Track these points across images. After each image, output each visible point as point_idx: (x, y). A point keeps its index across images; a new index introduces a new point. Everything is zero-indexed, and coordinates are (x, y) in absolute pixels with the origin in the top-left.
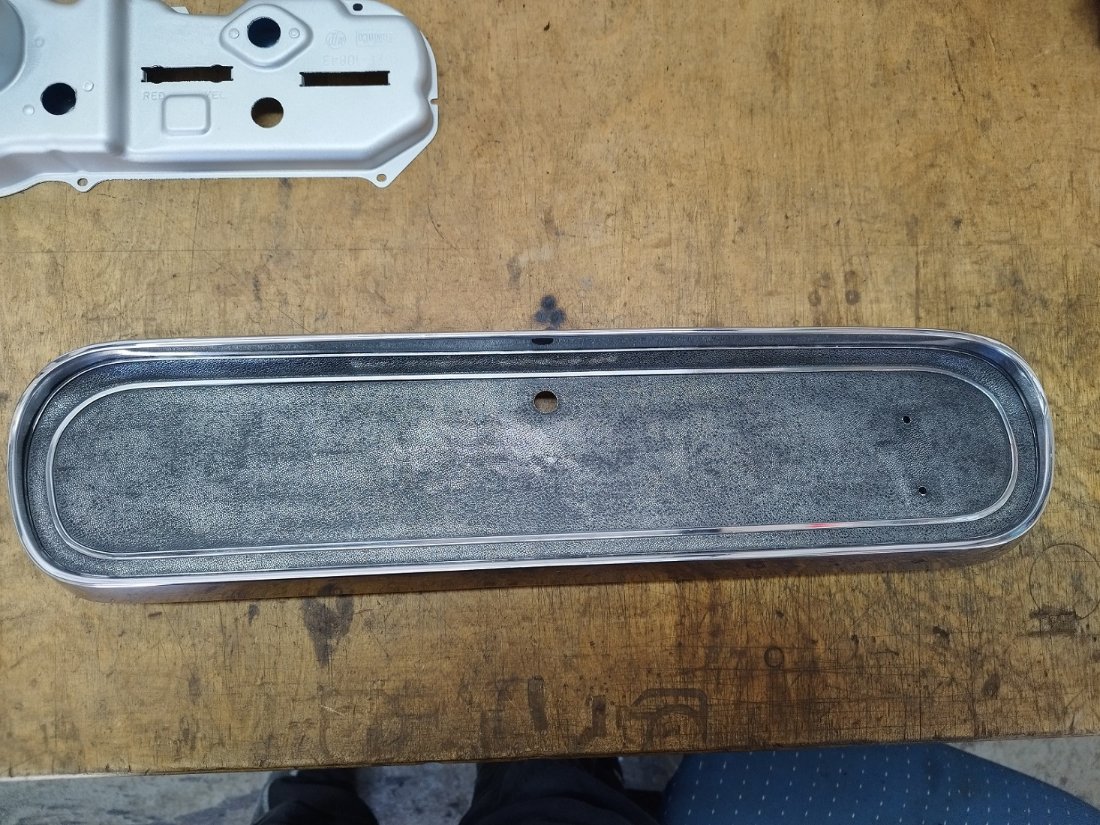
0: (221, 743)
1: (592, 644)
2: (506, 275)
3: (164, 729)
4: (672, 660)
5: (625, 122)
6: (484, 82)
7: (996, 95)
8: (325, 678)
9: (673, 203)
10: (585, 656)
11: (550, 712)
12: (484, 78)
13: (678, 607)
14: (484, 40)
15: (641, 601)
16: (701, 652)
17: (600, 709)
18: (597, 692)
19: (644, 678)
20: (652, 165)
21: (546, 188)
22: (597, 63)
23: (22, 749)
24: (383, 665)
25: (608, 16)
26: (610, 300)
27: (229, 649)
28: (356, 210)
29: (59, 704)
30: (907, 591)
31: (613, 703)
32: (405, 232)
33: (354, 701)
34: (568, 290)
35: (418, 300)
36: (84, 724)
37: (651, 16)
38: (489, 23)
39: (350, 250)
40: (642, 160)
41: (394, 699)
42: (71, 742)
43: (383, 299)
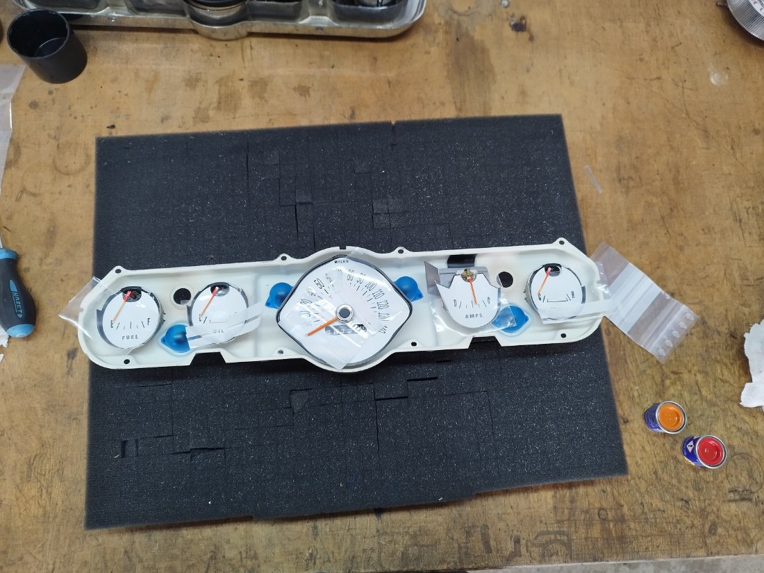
0: (329, 561)
1: (512, 507)
3: (300, 553)
4: (552, 515)
7: (685, 234)
8: (380, 526)
10: (509, 514)
11: (492, 543)
16: (566, 511)
17: (517, 541)
18: (515, 533)
19: (539, 525)
23: (230, 564)
29: (248, 540)
30: (666, 478)
31: (524, 539)
33: (395, 538)
36: (260, 551)
41: (414, 536)
42: (254, 561)
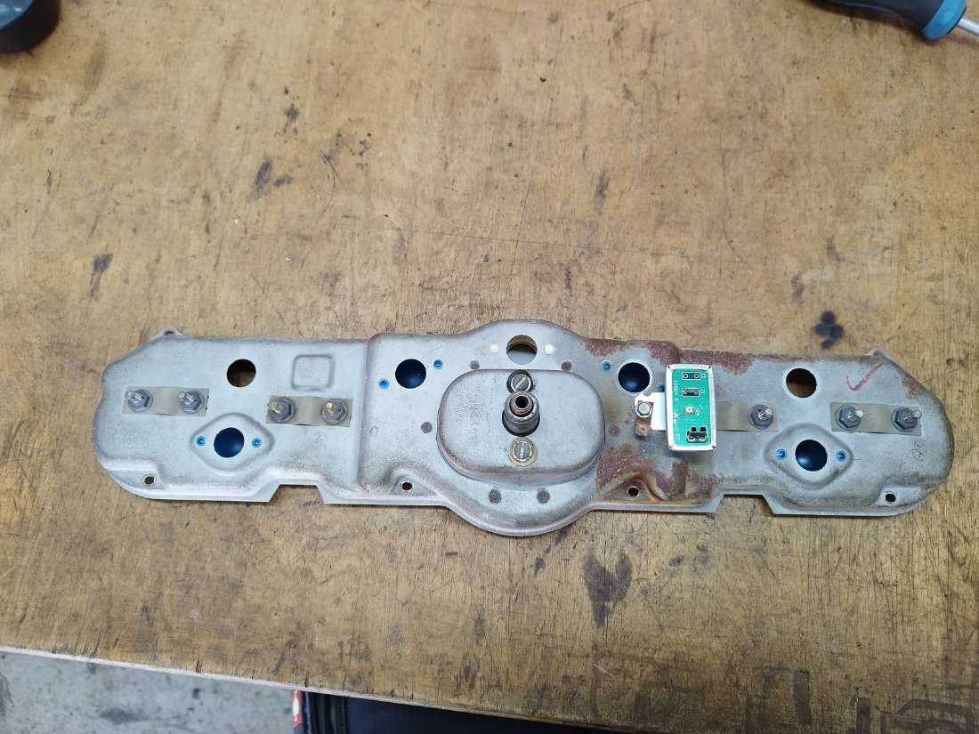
0: (498, 686)
1: (859, 645)
2: (790, 290)
3: (447, 664)
4: (938, 673)
5: (902, 171)
6: (778, 127)
8: (600, 638)
9: (945, 244)
10: (853, 656)
11: (814, 706)
12: (777, 123)
13: (946, 621)
14: (779, 93)
15: (909, 610)
16: (969, 670)
17: (864, 711)
18: (862, 694)
19: (910, 687)
20: (927, 209)
21: (830, 219)
22: (878, 120)
23: (319, 661)
24: (655, 634)
25: (889, 83)
26: (885, 322)
27: (514, 597)
28: (660, 222)
29: (357, 624)
31: (877, 708)
32: (701, 245)
33: (626, 665)
34: (846, 309)
35: (709, 303)
36: (376, 646)
37: (927, 86)
38: (784, 80)
39: (652, 254)
40: (917, 204)
41: (663, 669)
42: (363, 662)
43: (678, 299)
